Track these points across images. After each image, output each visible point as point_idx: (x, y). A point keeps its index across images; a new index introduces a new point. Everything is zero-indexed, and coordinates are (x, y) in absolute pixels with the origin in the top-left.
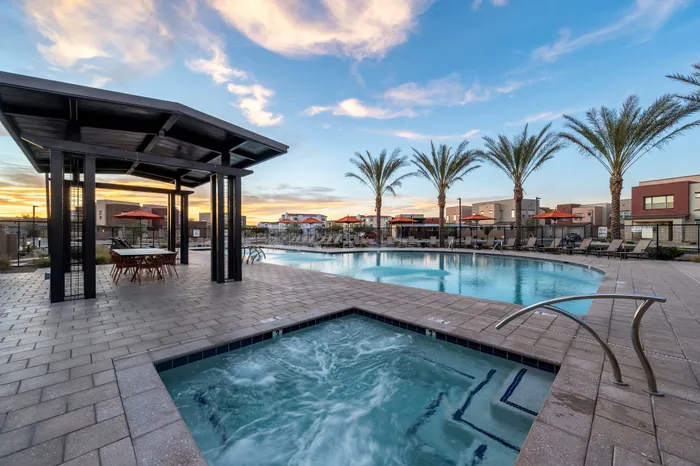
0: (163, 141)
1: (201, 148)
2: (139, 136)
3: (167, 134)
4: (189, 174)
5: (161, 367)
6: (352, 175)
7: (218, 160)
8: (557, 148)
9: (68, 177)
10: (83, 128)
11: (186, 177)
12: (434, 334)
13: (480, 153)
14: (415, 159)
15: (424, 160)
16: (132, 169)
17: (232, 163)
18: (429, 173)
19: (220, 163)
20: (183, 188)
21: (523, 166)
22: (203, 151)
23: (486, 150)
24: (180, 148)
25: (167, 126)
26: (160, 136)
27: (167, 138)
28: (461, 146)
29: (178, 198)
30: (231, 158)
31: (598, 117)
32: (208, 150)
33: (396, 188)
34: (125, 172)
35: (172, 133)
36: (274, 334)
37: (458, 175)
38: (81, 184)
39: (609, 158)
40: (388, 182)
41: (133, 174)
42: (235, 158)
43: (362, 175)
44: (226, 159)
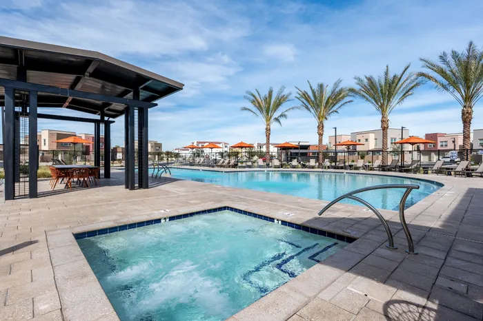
0: (89, 81)
1: (119, 87)
2: (72, 77)
3: (91, 75)
4: (111, 107)
5: (78, 236)
6: (245, 109)
7: (130, 96)
8: (417, 84)
9: (18, 109)
10: (28, 71)
11: (109, 110)
12: (280, 222)
13: (352, 90)
14: (298, 96)
15: (305, 95)
16: (67, 104)
17: (141, 98)
18: (309, 106)
19: (132, 98)
20: (106, 118)
21: (389, 101)
22: (120, 89)
23: (357, 87)
24: (103, 87)
25: (91, 69)
26: (86, 77)
27: (91, 78)
28: (336, 85)
29: (102, 127)
30: (141, 94)
31: (449, 58)
32: (123, 88)
33: (282, 120)
34: (61, 106)
35: (95, 75)
36: (163, 221)
37: (334, 108)
38: (27, 115)
39: (460, 92)
40: (276, 115)
41: (68, 107)
42: (143, 94)
43: (254, 109)
44: (136, 95)
